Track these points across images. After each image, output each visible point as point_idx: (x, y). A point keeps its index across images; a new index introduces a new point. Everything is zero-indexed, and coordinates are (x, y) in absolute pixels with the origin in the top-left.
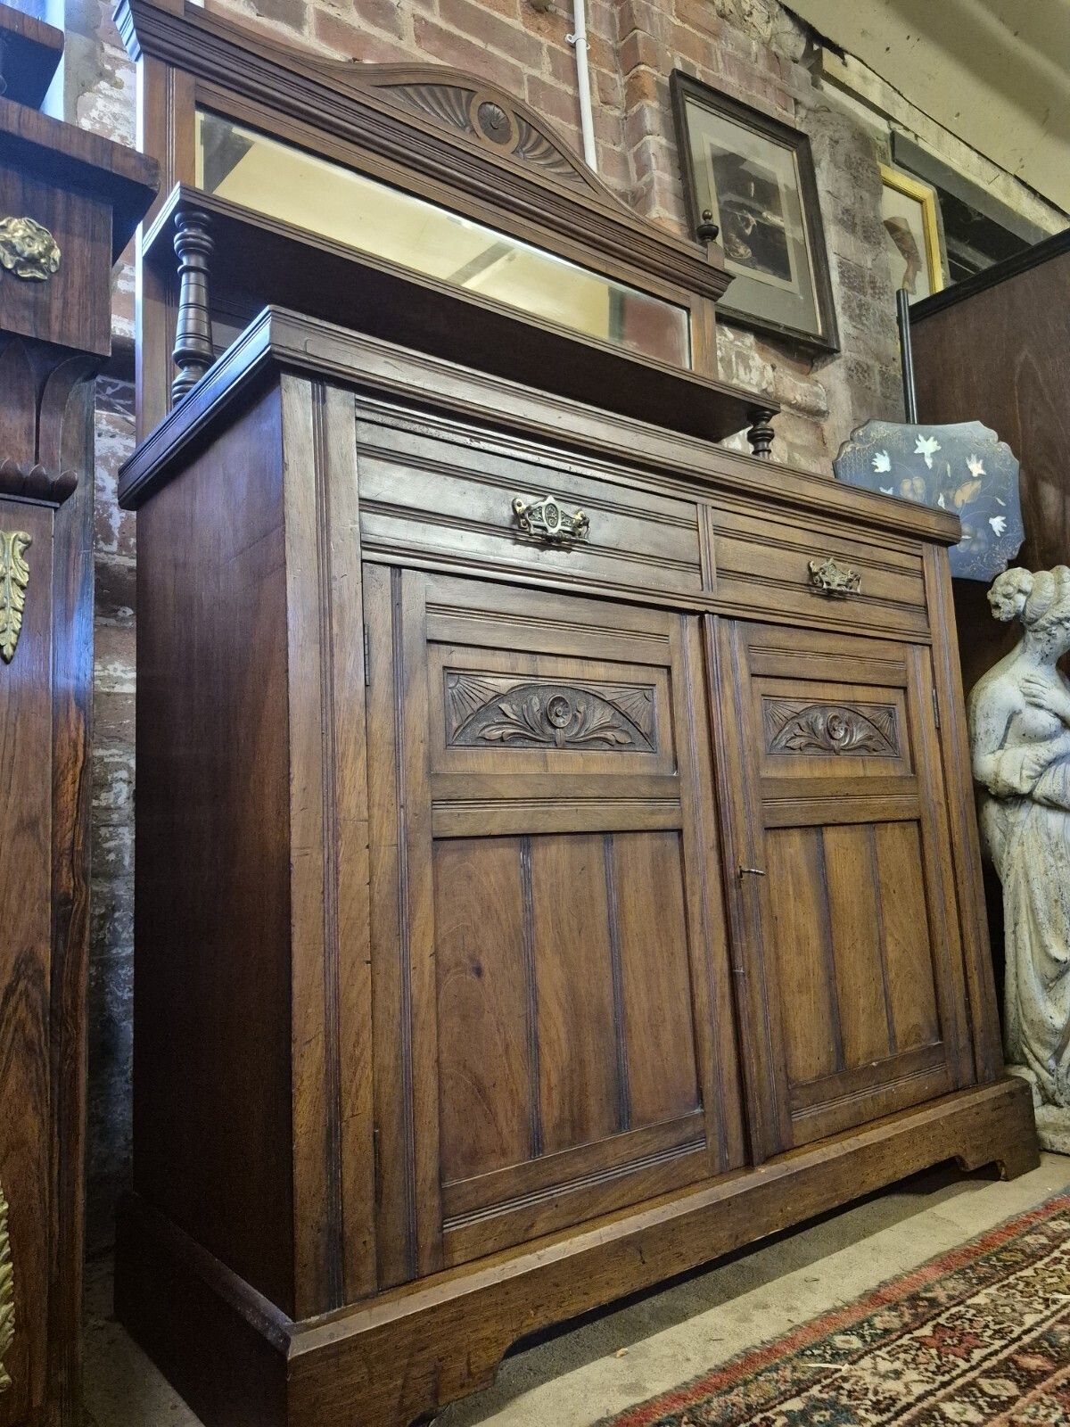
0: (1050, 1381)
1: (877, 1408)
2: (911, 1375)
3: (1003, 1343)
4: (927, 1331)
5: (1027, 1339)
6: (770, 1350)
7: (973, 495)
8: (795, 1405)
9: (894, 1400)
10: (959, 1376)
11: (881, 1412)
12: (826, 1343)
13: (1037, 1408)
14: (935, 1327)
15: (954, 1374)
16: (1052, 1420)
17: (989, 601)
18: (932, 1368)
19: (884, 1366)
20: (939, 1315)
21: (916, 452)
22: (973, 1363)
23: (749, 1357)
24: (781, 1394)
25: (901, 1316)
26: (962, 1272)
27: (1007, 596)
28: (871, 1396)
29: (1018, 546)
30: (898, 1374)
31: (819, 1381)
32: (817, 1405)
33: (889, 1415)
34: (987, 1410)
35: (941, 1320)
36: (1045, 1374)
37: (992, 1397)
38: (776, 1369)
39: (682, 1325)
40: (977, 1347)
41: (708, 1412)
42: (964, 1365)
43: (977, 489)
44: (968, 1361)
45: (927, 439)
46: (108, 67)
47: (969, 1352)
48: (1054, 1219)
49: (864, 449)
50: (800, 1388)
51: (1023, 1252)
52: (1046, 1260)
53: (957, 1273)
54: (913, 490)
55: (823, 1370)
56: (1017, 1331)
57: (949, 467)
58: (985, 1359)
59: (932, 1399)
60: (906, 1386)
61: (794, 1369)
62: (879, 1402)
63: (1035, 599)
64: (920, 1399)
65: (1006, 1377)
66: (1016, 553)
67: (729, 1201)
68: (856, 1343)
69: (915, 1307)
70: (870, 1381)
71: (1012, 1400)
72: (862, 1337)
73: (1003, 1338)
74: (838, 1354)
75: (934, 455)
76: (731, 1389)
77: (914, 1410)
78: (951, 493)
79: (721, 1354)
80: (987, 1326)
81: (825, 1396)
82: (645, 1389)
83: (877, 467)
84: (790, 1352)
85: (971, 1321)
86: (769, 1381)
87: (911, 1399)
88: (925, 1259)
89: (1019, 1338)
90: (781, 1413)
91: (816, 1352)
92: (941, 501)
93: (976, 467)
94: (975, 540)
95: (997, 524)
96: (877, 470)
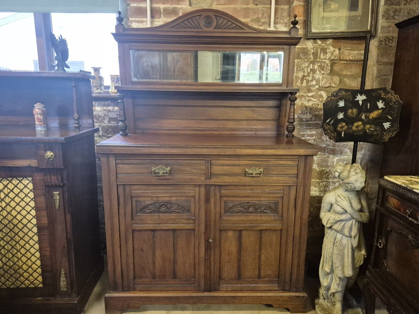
7: (378, 115)
21: (356, 100)
29: (395, 133)
43: (380, 113)
45: (361, 95)
46: (130, 24)
54: (352, 113)
57: (369, 105)
66: (393, 135)
75: (363, 100)
78: (368, 114)
83: (339, 105)
92: (363, 117)
93: (380, 105)
94: (375, 130)
95: (387, 125)
96: (339, 106)
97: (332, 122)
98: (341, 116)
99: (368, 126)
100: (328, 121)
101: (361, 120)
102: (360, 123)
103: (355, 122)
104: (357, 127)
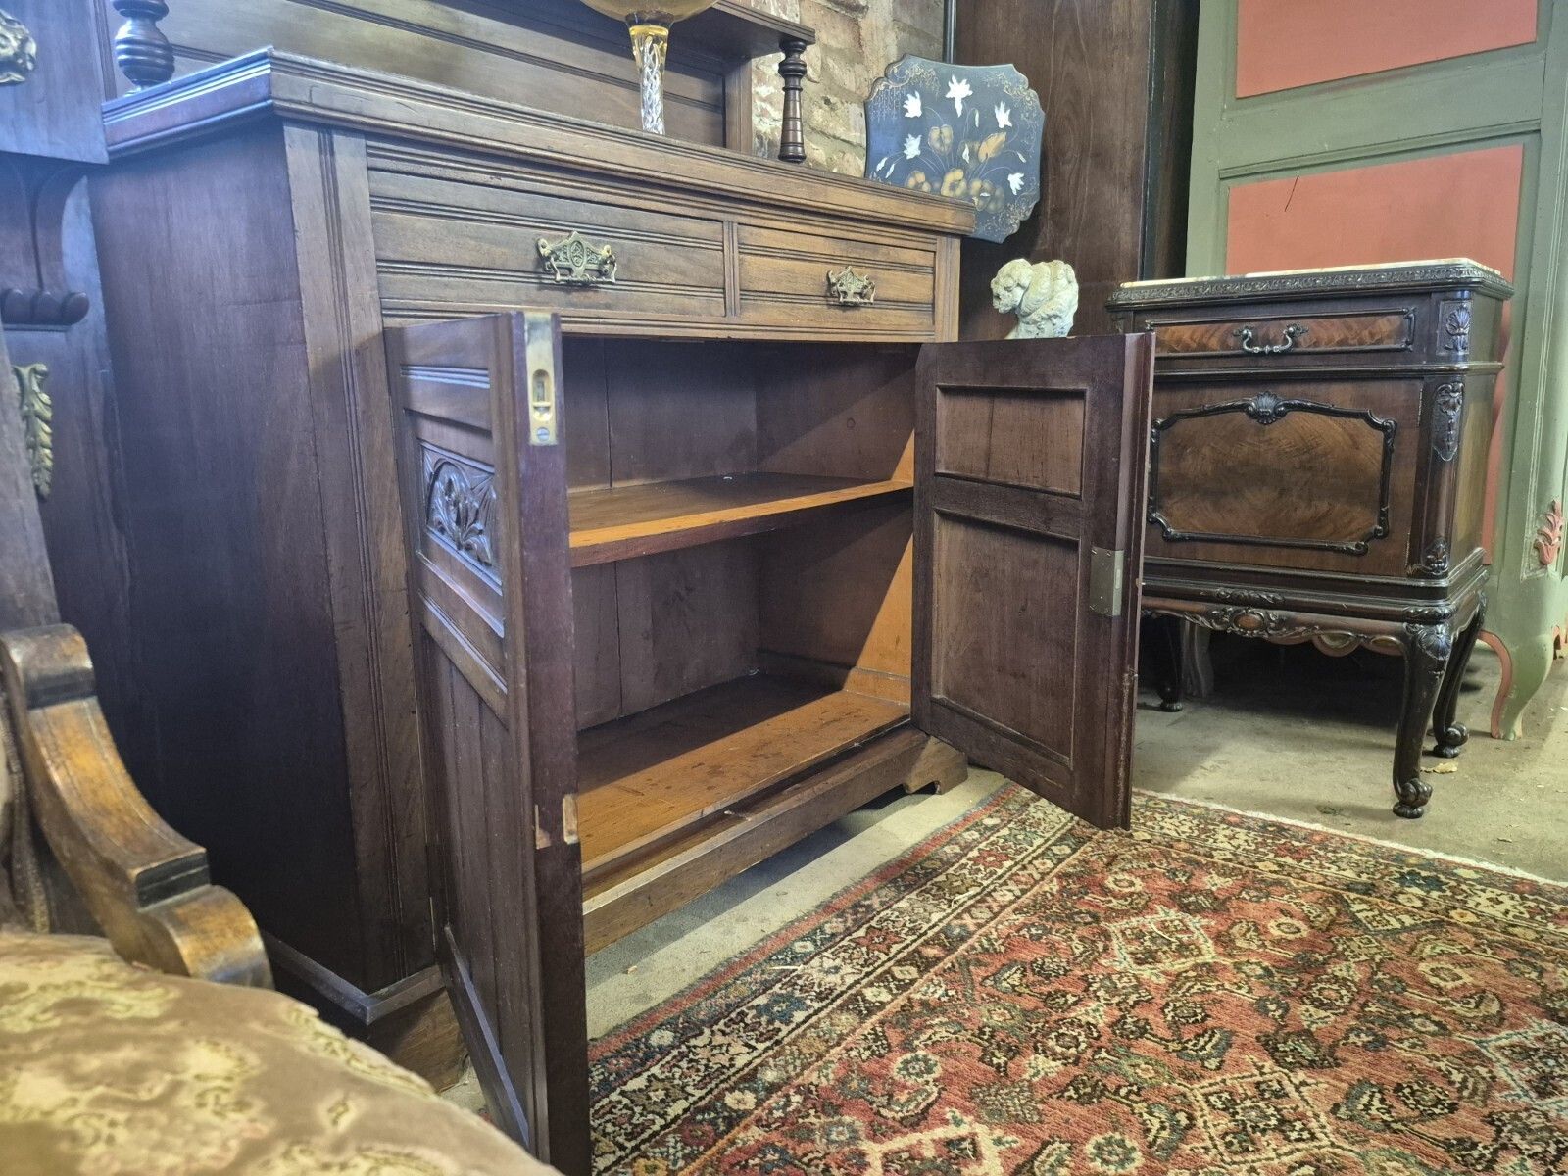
0: (941, 965)
1: (820, 997)
2: (847, 969)
3: (915, 937)
4: (862, 932)
5: (931, 933)
6: (746, 958)
7: (998, 148)
8: (762, 1000)
9: (831, 990)
10: (879, 967)
11: (822, 1000)
12: (788, 948)
13: (928, 987)
14: (868, 928)
15: (876, 965)
16: (937, 995)
17: (990, 290)
18: (862, 962)
19: (828, 964)
20: (872, 919)
21: (948, 96)
22: (891, 955)
23: (730, 965)
24: (753, 992)
25: (845, 922)
26: (894, 881)
27: (1008, 289)
28: (816, 988)
29: (1032, 206)
30: (837, 969)
31: (781, 980)
32: (777, 999)
33: (828, 1001)
34: (895, 991)
35: (873, 923)
36: (938, 960)
37: (899, 981)
38: (750, 973)
39: (679, 941)
40: (896, 942)
41: (697, 1014)
42: (884, 958)
43: (1001, 143)
44: (887, 954)
45: (959, 82)
47: (889, 947)
48: (968, 830)
49: (897, 89)
50: (767, 986)
51: (941, 860)
52: (956, 866)
53: (890, 882)
54: (940, 140)
55: (784, 971)
56: (925, 927)
57: (977, 116)
58: (899, 951)
59: (858, 986)
60: (842, 978)
61: (763, 973)
62: (821, 992)
63: (1031, 294)
64: (849, 987)
65: (912, 965)
66: (1028, 214)
67: (721, 848)
68: (810, 947)
69: (856, 914)
70: (817, 976)
71: (913, 982)
72: (815, 941)
73: (914, 934)
74: (796, 957)
75: (965, 100)
76: (716, 992)
77: (845, 996)
78: (977, 146)
79: (708, 964)
80: (904, 925)
81: (784, 991)
82: (650, 998)
83: (907, 110)
84: (761, 959)
85: (893, 922)
86: (744, 984)
87: (844, 988)
88: (869, 870)
89: (925, 933)
90: (752, 1008)
91: (780, 957)
92: (966, 154)
93: (1003, 117)
94: (993, 198)
95: (1015, 181)
96: (907, 115)
97: (892, 169)
98: (913, 148)
99: (976, 185)
100: (880, 166)
101: (959, 163)
102: (959, 174)
103: (948, 171)
104: (953, 187)
